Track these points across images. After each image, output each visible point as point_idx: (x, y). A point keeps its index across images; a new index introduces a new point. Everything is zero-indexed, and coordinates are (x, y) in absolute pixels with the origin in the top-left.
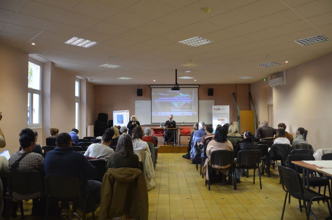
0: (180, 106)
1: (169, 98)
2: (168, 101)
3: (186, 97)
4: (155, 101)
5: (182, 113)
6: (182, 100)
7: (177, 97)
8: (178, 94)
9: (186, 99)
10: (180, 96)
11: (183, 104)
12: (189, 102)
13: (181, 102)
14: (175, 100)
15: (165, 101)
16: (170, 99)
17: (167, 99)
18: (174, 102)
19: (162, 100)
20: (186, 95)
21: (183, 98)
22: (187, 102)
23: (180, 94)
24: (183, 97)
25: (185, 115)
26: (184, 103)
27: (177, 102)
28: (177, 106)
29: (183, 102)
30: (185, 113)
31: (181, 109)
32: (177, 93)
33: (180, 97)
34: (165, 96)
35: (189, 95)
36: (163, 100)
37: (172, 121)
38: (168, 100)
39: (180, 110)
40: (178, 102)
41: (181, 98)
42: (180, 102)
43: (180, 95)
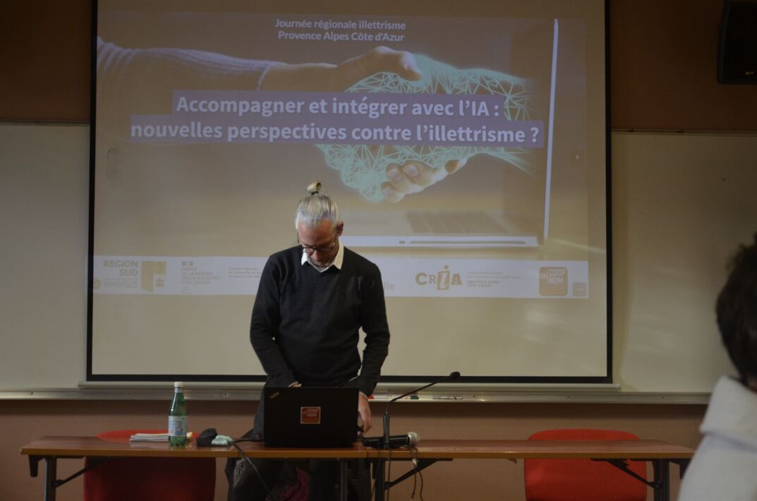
0: (416, 188)
1: (289, 107)
2: (273, 133)
3: (482, 93)
4: (136, 130)
5: (434, 264)
6: (439, 133)
7: (373, 98)
8: (393, 64)
9: (476, 123)
10: (413, 86)
11: (442, 174)
12: (502, 154)
13: (425, 145)
14: (351, 121)
15: (244, 132)
16: (304, 117)
17: (266, 108)
18: (350, 150)
19: (208, 119)
20: (477, 74)
21: (438, 109)
22: (486, 151)
23: (410, 59)
24: (438, 94)
25: (455, 292)
26: (450, 165)
27: (374, 146)
28: (379, 196)
29: (448, 154)
30: (459, 265)
31: (419, 223)
32: (384, 50)
33: (411, 98)
34: (245, 84)
35: (513, 72)
36: (227, 119)
37: (338, 262)
38: (280, 120)
39: (410, 240)
40: (390, 147)
41: (417, 110)
42: (408, 151)
43: (409, 75)
